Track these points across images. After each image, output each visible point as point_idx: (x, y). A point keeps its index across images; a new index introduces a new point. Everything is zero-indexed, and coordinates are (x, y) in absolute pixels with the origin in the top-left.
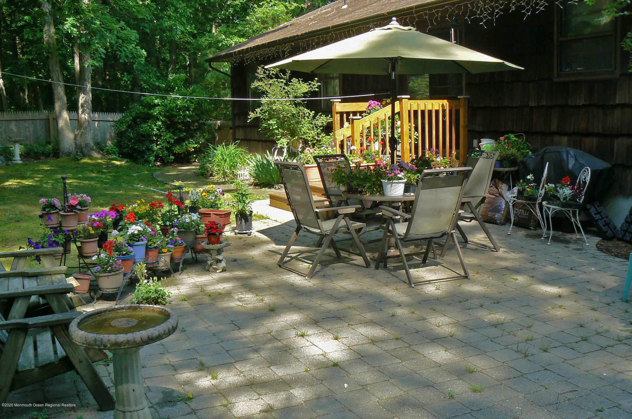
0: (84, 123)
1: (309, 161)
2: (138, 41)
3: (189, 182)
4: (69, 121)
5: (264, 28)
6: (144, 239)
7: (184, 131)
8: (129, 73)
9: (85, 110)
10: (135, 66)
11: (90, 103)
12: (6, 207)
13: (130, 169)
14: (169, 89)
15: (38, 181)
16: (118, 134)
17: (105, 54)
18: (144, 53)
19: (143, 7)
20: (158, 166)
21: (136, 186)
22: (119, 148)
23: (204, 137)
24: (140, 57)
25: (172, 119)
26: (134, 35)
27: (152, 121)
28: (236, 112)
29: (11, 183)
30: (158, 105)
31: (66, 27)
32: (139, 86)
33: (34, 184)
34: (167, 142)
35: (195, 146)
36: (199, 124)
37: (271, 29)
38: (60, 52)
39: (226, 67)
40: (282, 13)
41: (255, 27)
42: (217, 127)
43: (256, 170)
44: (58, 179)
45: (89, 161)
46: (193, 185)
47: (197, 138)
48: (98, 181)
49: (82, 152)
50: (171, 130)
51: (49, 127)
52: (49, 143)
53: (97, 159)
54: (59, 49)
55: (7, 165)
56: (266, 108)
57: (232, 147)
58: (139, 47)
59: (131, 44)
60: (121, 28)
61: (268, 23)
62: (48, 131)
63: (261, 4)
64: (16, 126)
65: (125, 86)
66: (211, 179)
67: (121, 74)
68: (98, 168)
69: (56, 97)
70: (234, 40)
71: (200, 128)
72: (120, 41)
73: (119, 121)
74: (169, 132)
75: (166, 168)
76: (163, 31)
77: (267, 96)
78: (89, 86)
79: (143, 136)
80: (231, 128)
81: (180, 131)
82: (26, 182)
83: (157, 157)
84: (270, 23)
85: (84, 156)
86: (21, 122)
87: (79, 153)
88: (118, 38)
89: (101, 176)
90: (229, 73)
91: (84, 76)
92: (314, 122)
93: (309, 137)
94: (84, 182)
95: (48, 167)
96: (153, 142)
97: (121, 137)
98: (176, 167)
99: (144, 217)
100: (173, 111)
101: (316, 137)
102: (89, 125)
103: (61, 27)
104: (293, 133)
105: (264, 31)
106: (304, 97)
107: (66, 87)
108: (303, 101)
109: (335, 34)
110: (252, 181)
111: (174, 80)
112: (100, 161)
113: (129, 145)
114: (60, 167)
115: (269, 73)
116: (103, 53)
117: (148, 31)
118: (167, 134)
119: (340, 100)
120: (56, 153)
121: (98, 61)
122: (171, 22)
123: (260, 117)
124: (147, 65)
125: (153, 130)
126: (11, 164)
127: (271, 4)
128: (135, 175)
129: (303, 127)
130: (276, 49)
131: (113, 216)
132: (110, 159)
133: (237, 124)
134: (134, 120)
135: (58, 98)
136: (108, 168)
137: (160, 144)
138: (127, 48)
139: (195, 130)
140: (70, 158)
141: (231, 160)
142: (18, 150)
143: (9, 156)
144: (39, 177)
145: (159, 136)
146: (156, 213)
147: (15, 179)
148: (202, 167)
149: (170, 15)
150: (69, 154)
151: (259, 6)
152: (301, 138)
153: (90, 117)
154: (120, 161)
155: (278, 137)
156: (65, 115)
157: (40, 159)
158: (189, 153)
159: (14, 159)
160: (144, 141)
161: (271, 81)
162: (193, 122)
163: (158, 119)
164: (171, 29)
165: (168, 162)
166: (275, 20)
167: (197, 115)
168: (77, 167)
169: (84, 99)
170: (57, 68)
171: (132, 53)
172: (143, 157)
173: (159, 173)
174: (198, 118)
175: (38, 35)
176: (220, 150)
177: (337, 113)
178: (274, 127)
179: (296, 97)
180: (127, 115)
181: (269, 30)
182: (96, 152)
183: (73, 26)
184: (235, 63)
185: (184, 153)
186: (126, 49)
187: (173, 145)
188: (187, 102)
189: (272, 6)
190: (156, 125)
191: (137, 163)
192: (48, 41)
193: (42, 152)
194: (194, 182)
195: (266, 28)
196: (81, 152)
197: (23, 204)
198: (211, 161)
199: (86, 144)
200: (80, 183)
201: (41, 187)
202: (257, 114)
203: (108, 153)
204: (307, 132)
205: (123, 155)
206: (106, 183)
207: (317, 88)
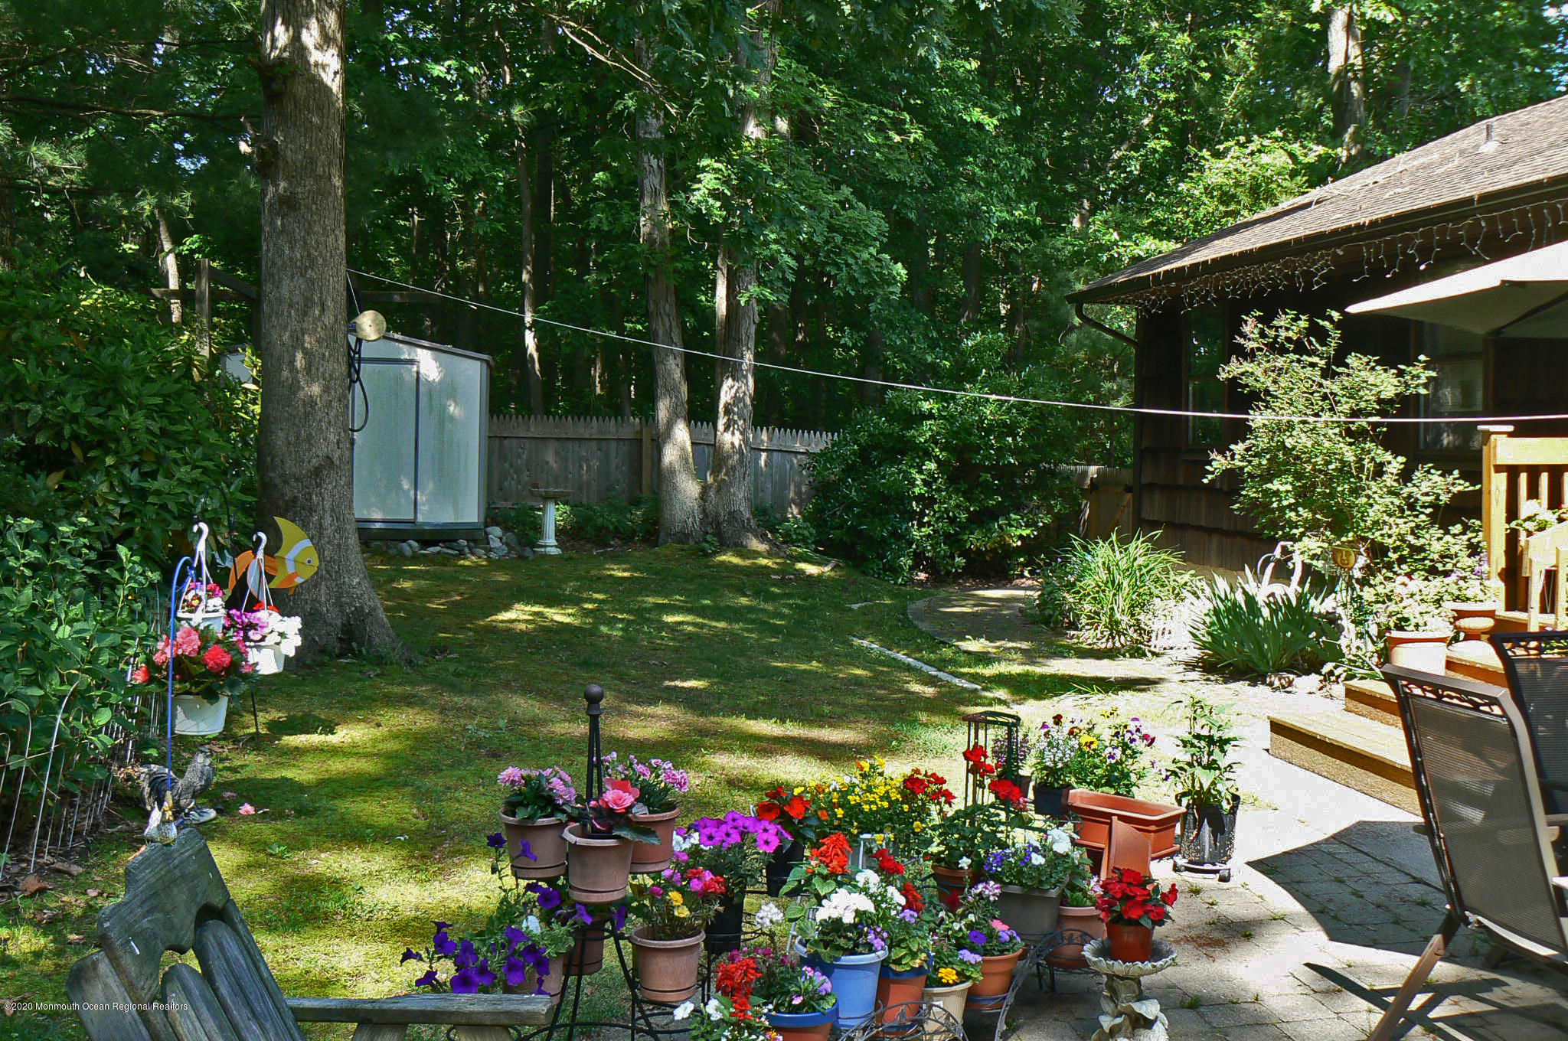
0: (729, 457)
1: (1407, 620)
2: (885, 240)
3: (1010, 645)
4: (689, 449)
5: (1227, 214)
6: (878, 943)
7: (997, 492)
8: (856, 326)
9: (735, 422)
10: (872, 307)
11: (748, 401)
12: (475, 702)
13: (845, 590)
14: (964, 374)
15: (591, 611)
16: (817, 490)
17: (795, 272)
18: (900, 270)
19: (903, 149)
20: (921, 583)
21: (857, 642)
22: (818, 527)
23: (1050, 510)
24: (889, 284)
25: (966, 456)
26: (876, 223)
27: (913, 459)
28: (1145, 444)
29: (518, 615)
30: (930, 416)
31: (696, 197)
32: (881, 363)
33: (576, 622)
34: (949, 517)
35: (1025, 532)
36: (1039, 471)
37: (1247, 216)
38: (679, 265)
39: (1122, 319)
40: (1279, 174)
41: (1202, 211)
42: (1088, 482)
43: (1213, 624)
44: (645, 609)
45: (736, 560)
46: (1019, 655)
47: (1030, 512)
48: (753, 622)
49: (719, 534)
50: (964, 486)
51: (640, 460)
52: (636, 503)
53: (757, 554)
54: (675, 258)
55: (521, 557)
56: (1263, 442)
57: (1138, 547)
58: (887, 256)
59: (867, 246)
60: (842, 203)
61: (1239, 203)
62: (637, 472)
63: (1221, 147)
64: (557, 453)
65: (844, 361)
66: (1072, 637)
67: (835, 330)
68: (755, 580)
69: (660, 383)
70: (1144, 247)
71: (1043, 483)
72: (839, 239)
73: (823, 454)
74: (957, 491)
75: (943, 592)
76: (953, 217)
77: (1266, 407)
78: (749, 357)
79: (886, 499)
80: (1129, 489)
81: (989, 491)
82: (559, 615)
83: (918, 558)
84: (1245, 200)
85: (724, 545)
86: (570, 445)
87: (709, 538)
88: (832, 228)
89: (763, 605)
90: (1132, 335)
91: (738, 332)
92: (1405, 491)
93: (1390, 536)
94: (714, 624)
95: (625, 570)
96: (911, 515)
97: (826, 498)
98: (970, 589)
99: (881, 824)
100: (970, 434)
101: (1411, 538)
102: (741, 461)
103: (681, 197)
104: (1340, 521)
105: (1231, 222)
106: (1379, 413)
107: (688, 359)
108: (1375, 425)
109: (1486, 219)
110: (1197, 653)
111: (976, 349)
112: (764, 562)
113: (846, 521)
114: (657, 573)
115: (1277, 336)
116: (790, 268)
117: (912, 216)
118: (950, 498)
119: (1511, 428)
120: (652, 532)
121: (774, 291)
122: (977, 192)
123: (1242, 468)
124: (905, 308)
125: (913, 484)
126: (531, 557)
127: (1252, 147)
128: (855, 606)
129: (1371, 505)
130: (1285, 265)
131: (767, 843)
132: (790, 557)
133: (1145, 479)
134: (864, 453)
135: (665, 386)
136: (783, 582)
137: (929, 524)
138: (856, 258)
139: (1026, 488)
140: (686, 547)
141: (1134, 587)
142: (553, 516)
143: (531, 533)
144: (595, 601)
145: (927, 501)
146: (922, 813)
147: (528, 603)
148: (1049, 599)
149: (974, 174)
150: (683, 537)
151: (1218, 155)
152: (1364, 539)
153: (745, 440)
154: (819, 564)
155: (1294, 531)
156: (681, 433)
157: (609, 545)
158: (1009, 552)
159: (541, 542)
160: (887, 512)
161: (1280, 362)
162: (1024, 467)
163: (928, 455)
164: (974, 213)
165: (948, 573)
166: (1260, 192)
167: (1035, 447)
168: (701, 576)
169: (733, 391)
170: (669, 307)
171: (868, 273)
172: (881, 557)
173: (921, 604)
174: (1037, 457)
175: (625, 218)
176: (1102, 552)
177: (1499, 469)
178: (1285, 503)
179: (1355, 413)
180: (845, 438)
181: (1240, 220)
182: (756, 537)
183: (715, 194)
184: (1153, 306)
185: (993, 550)
186: (851, 261)
187: (963, 527)
188: (1009, 409)
189: (1252, 153)
190: (920, 472)
191: (864, 573)
192: (650, 234)
193: (616, 528)
194: (1025, 645)
195: (1235, 214)
196: (714, 534)
197: (525, 694)
198: (1073, 585)
199: (730, 513)
200: (702, 626)
201: (592, 632)
202: (1233, 459)
203: (788, 540)
204: (1385, 523)
205: (826, 550)
206: (775, 631)
207: (1426, 386)
